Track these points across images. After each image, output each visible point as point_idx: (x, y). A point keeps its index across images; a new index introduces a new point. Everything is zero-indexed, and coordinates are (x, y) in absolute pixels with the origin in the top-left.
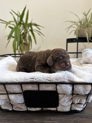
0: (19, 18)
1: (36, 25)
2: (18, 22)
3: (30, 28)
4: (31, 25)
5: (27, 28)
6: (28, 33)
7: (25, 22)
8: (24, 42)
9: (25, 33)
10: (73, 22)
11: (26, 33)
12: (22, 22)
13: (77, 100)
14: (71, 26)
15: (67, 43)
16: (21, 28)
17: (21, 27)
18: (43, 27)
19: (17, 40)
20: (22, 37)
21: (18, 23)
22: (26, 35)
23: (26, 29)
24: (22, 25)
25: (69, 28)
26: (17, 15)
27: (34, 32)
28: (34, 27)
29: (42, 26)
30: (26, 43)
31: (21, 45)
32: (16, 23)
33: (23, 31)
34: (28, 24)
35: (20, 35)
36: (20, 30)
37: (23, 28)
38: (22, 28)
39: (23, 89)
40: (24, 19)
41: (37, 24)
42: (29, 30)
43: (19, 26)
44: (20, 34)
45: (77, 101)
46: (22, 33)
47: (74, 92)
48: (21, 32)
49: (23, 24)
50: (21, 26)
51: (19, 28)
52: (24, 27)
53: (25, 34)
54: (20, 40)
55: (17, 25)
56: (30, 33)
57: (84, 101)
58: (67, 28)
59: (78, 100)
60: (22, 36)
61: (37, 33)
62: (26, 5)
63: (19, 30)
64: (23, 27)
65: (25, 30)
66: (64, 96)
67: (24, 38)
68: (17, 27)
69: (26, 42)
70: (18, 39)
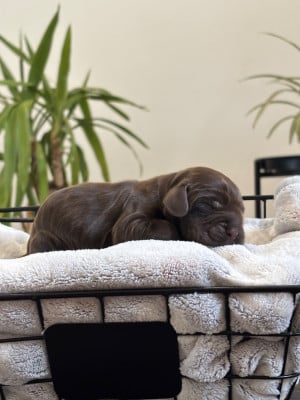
0: (27, 68)
1: (105, 97)
2: (22, 83)
3: (78, 113)
4: (82, 97)
5: (66, 113)
6: (68, 136)
7: (53, 83)
8: (50, 177)
9: (54, 134)
10: (280, 78)
11: (62, 135)
12: (41, 87)
13: (247, 360)
14: (270, 101)
15: (258, 176)
16: (34, 113)
17: (37, 107)
18: (141, 108)
19: (17, 170)
20: (41, 156)
21: (20, 88)
22: (59, 145)
23: (62, 115)
24: (41, 100)
25: (263, 106)
26: (18, 52)
27: (97, 130)
28: (97, 108)
29: (139, 102)
30: (60, 183)
31: (34, 191)
32: (13, 89)
33: (46, 127)
34: (70, 95)
35: (34, 145)
36: (31, 121)
37: (44, 111)
38: (40, 112)
39: (45, 314)
40: (51, 72)
41: (114, 92)
42: (72, 123)
43: (26, 105)
44: (30, 139)
45: (249, 363)
46: (39, 137)
47: (232, 324)
48: (35, 134)
49: (47, 94)
50: (35, 101)
51: (26, 110)
52: (52, 109)
53: (54, 142)
54: (29, 170)
55: (15, 100)
56: (80, 136)
57: (276, 366)
58: (255, 108)
59: (251, 358)
60: (39, 148)
61: (112, 135)
62: (59, 8)
63: (27, 124)
64: (44, 106)
65: (53, 124)
66: (195, 342)
67: (49, 160)
68: (15, 107)
69: (60, 176)
70: (21, 165)
